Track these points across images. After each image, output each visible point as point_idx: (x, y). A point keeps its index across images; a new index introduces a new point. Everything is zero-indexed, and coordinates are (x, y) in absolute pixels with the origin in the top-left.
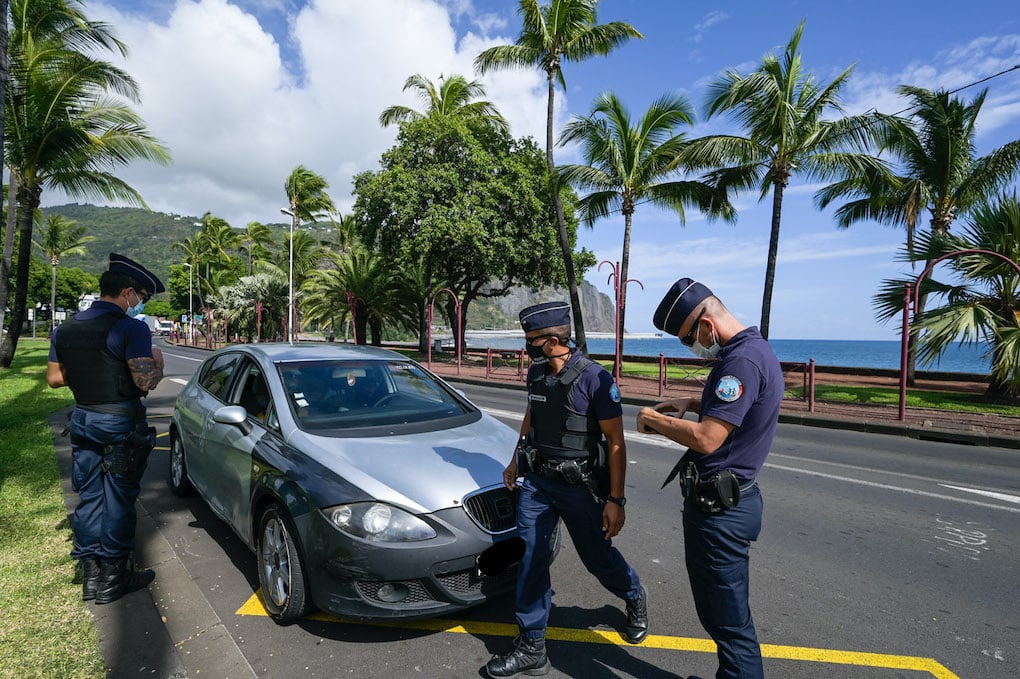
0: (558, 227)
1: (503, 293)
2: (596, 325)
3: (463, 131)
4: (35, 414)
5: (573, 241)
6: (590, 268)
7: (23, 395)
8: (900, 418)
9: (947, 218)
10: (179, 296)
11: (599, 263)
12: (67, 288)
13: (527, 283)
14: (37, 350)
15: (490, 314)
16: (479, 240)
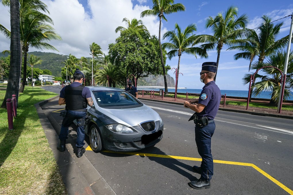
0: (161, 59)
1: (147, 76)
2: (170, 85)
3: (138, 33)
4: (31, 104)
5: (165, 63)
6: (169, 70)
7: (27, 99)
8: (247, 109)
9: (263, 58)
10: (64, 76)
11: (171, 69)
12: (36, 73)
13: (153, 74)
14: (29, 89)
15: (143, 82)
16: (141, 62)
